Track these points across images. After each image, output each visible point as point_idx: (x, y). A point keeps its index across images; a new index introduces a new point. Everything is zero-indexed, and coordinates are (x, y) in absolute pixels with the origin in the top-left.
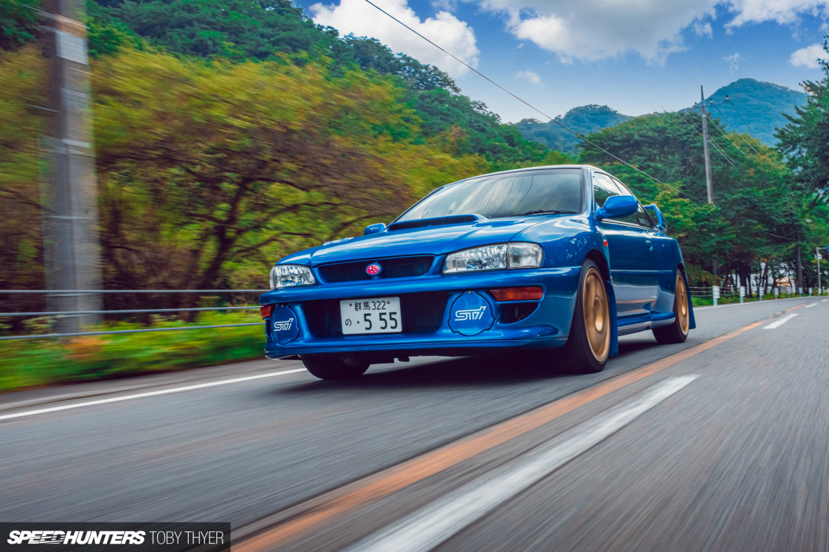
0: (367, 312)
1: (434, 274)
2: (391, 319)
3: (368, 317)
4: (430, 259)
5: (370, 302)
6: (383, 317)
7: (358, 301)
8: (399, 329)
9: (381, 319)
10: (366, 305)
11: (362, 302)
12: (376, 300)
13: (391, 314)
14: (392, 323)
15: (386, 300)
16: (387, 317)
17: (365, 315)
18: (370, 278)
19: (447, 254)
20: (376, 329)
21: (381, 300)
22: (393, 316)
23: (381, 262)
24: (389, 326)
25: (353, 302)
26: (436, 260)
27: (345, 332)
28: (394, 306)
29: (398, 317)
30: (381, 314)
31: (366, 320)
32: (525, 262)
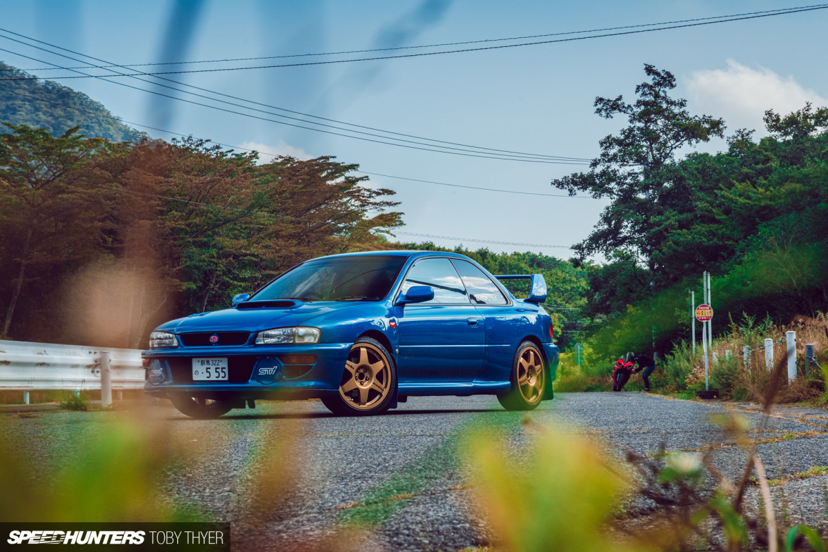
0: (208, 366)
1: (249, 344)
2: (222, 372)
3: (208, 370)
4: (247, 333)
5: (210, 359)
6: (218, 370)
7: (202, 359)
8: (226, 379)
9: (216, 372)
10: (208, 362)
11: (205, 359)
12: (214, 359)
13: (222, 368)
14: (222, 374)
15: (220, 359)
16: (219, 370)
17: (207, 368)
18: (211, 344)
19: (259, 332)
20: (213, 378)
21: (217, 359)
22: (224, 370)
23: (219, 334)
24: (221, 376)
25: (200, 360)
26: (251, 335)
27: (194, 379)
28: (224, 364)
29: (226, 371)
30: (216, 368)
31: (207, 372)
32: (307, 340)
